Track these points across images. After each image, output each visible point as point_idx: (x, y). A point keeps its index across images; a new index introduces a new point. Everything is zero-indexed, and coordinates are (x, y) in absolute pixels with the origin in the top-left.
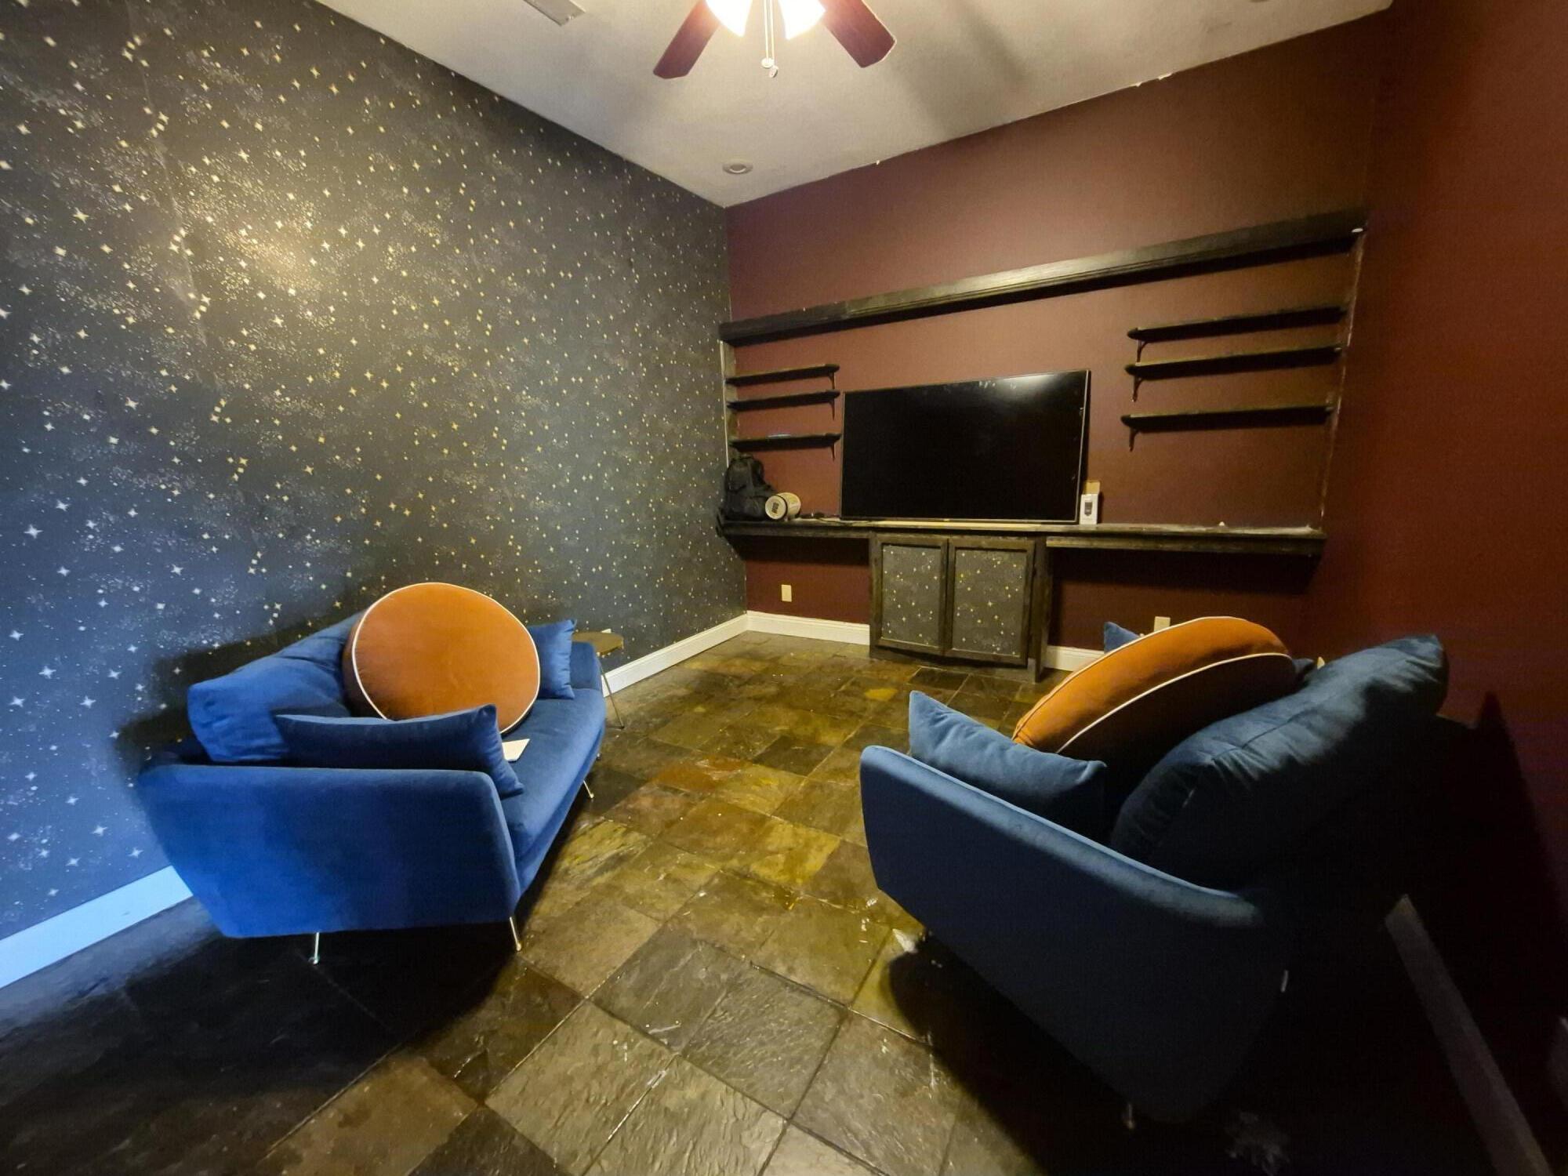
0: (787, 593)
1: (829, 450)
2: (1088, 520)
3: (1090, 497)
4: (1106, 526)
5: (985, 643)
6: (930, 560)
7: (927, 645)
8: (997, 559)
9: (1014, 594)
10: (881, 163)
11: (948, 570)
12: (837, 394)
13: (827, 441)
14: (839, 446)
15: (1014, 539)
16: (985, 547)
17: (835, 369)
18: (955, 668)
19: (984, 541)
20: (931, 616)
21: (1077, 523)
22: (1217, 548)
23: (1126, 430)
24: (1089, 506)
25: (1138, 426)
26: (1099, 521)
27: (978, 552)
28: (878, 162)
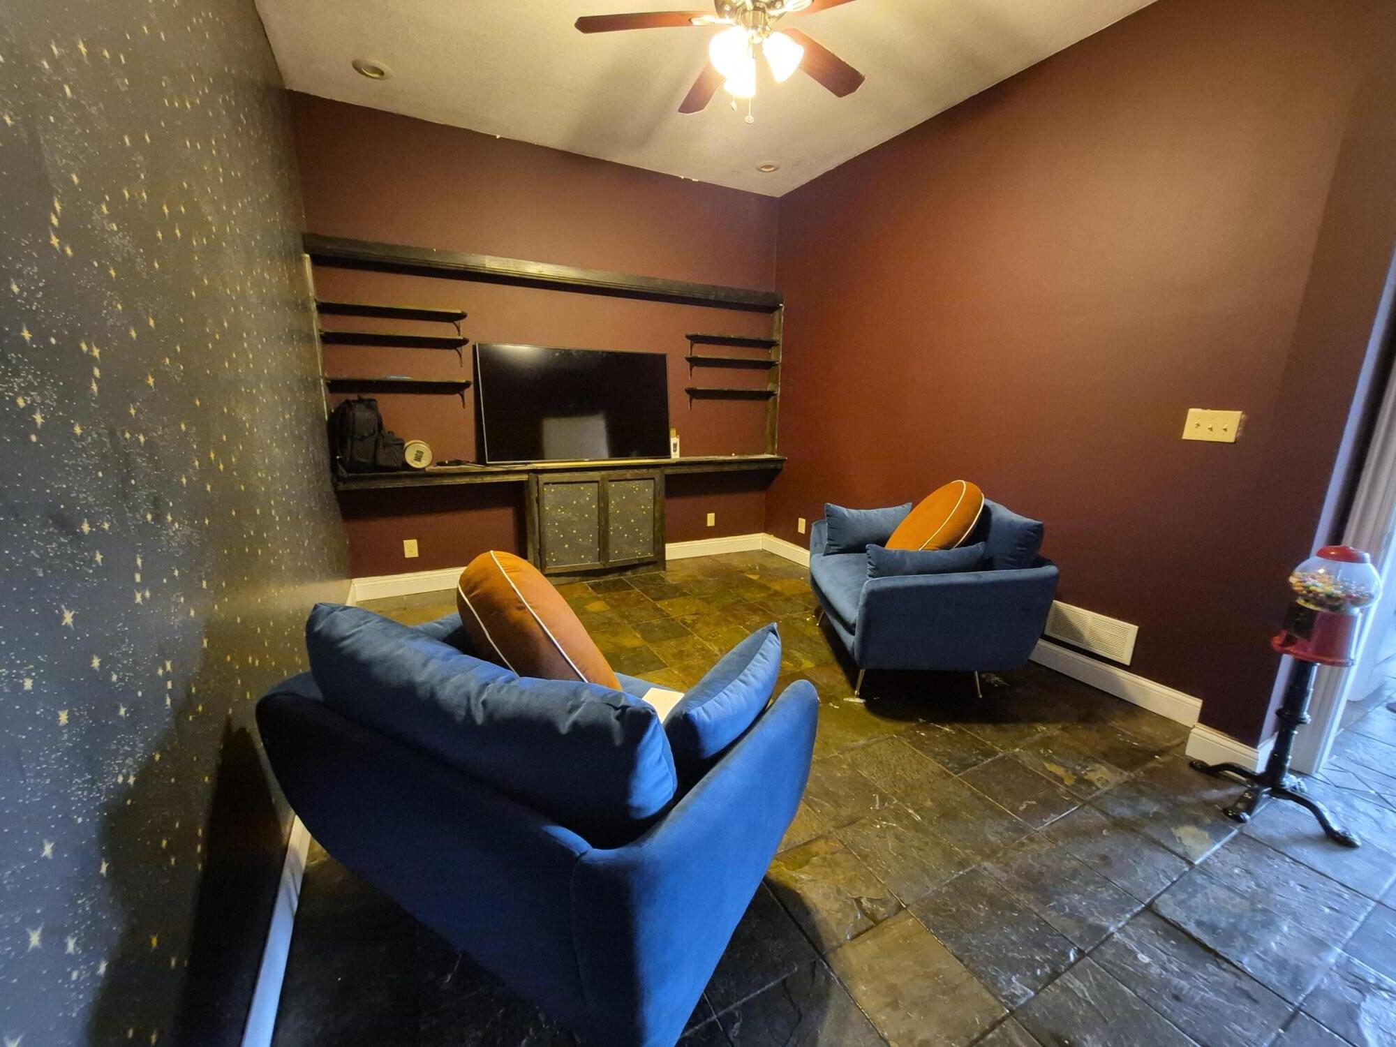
0: (411, 548)
1: (458, 395)
2: (675, 456)
3: (674, 440)
4: (684, 459)
5: (631, 551)
6: (589, 492)
7: (589, 563)
8: (636, 485)
9: (647, 511)
10: (500, 138)
11: (603, 498)
12: (465, 342)
13: (454, 388)
14: (469, 393)
15: (644, 471)
16: (629, 478)
17: (462, 316)
18: (610, 576)
19: (629, 474)
20: (591, 539)
21: (670, 458)
22: (745, 467)
23: (687, 397)
24: (675, 445)
25: (694, 393)
26: (681, 455)
27: (623, 483)
28: (498, 137)
